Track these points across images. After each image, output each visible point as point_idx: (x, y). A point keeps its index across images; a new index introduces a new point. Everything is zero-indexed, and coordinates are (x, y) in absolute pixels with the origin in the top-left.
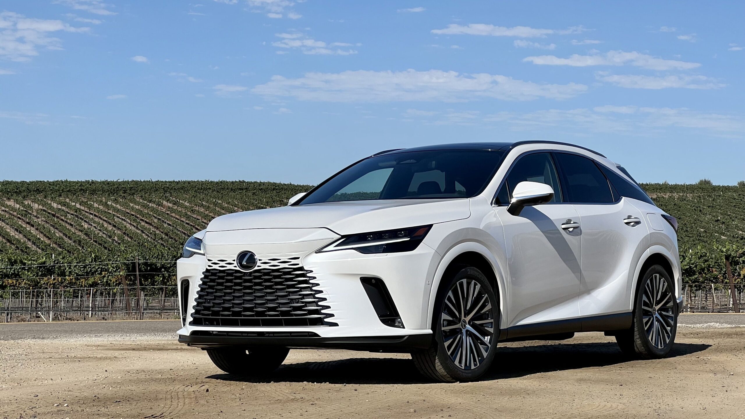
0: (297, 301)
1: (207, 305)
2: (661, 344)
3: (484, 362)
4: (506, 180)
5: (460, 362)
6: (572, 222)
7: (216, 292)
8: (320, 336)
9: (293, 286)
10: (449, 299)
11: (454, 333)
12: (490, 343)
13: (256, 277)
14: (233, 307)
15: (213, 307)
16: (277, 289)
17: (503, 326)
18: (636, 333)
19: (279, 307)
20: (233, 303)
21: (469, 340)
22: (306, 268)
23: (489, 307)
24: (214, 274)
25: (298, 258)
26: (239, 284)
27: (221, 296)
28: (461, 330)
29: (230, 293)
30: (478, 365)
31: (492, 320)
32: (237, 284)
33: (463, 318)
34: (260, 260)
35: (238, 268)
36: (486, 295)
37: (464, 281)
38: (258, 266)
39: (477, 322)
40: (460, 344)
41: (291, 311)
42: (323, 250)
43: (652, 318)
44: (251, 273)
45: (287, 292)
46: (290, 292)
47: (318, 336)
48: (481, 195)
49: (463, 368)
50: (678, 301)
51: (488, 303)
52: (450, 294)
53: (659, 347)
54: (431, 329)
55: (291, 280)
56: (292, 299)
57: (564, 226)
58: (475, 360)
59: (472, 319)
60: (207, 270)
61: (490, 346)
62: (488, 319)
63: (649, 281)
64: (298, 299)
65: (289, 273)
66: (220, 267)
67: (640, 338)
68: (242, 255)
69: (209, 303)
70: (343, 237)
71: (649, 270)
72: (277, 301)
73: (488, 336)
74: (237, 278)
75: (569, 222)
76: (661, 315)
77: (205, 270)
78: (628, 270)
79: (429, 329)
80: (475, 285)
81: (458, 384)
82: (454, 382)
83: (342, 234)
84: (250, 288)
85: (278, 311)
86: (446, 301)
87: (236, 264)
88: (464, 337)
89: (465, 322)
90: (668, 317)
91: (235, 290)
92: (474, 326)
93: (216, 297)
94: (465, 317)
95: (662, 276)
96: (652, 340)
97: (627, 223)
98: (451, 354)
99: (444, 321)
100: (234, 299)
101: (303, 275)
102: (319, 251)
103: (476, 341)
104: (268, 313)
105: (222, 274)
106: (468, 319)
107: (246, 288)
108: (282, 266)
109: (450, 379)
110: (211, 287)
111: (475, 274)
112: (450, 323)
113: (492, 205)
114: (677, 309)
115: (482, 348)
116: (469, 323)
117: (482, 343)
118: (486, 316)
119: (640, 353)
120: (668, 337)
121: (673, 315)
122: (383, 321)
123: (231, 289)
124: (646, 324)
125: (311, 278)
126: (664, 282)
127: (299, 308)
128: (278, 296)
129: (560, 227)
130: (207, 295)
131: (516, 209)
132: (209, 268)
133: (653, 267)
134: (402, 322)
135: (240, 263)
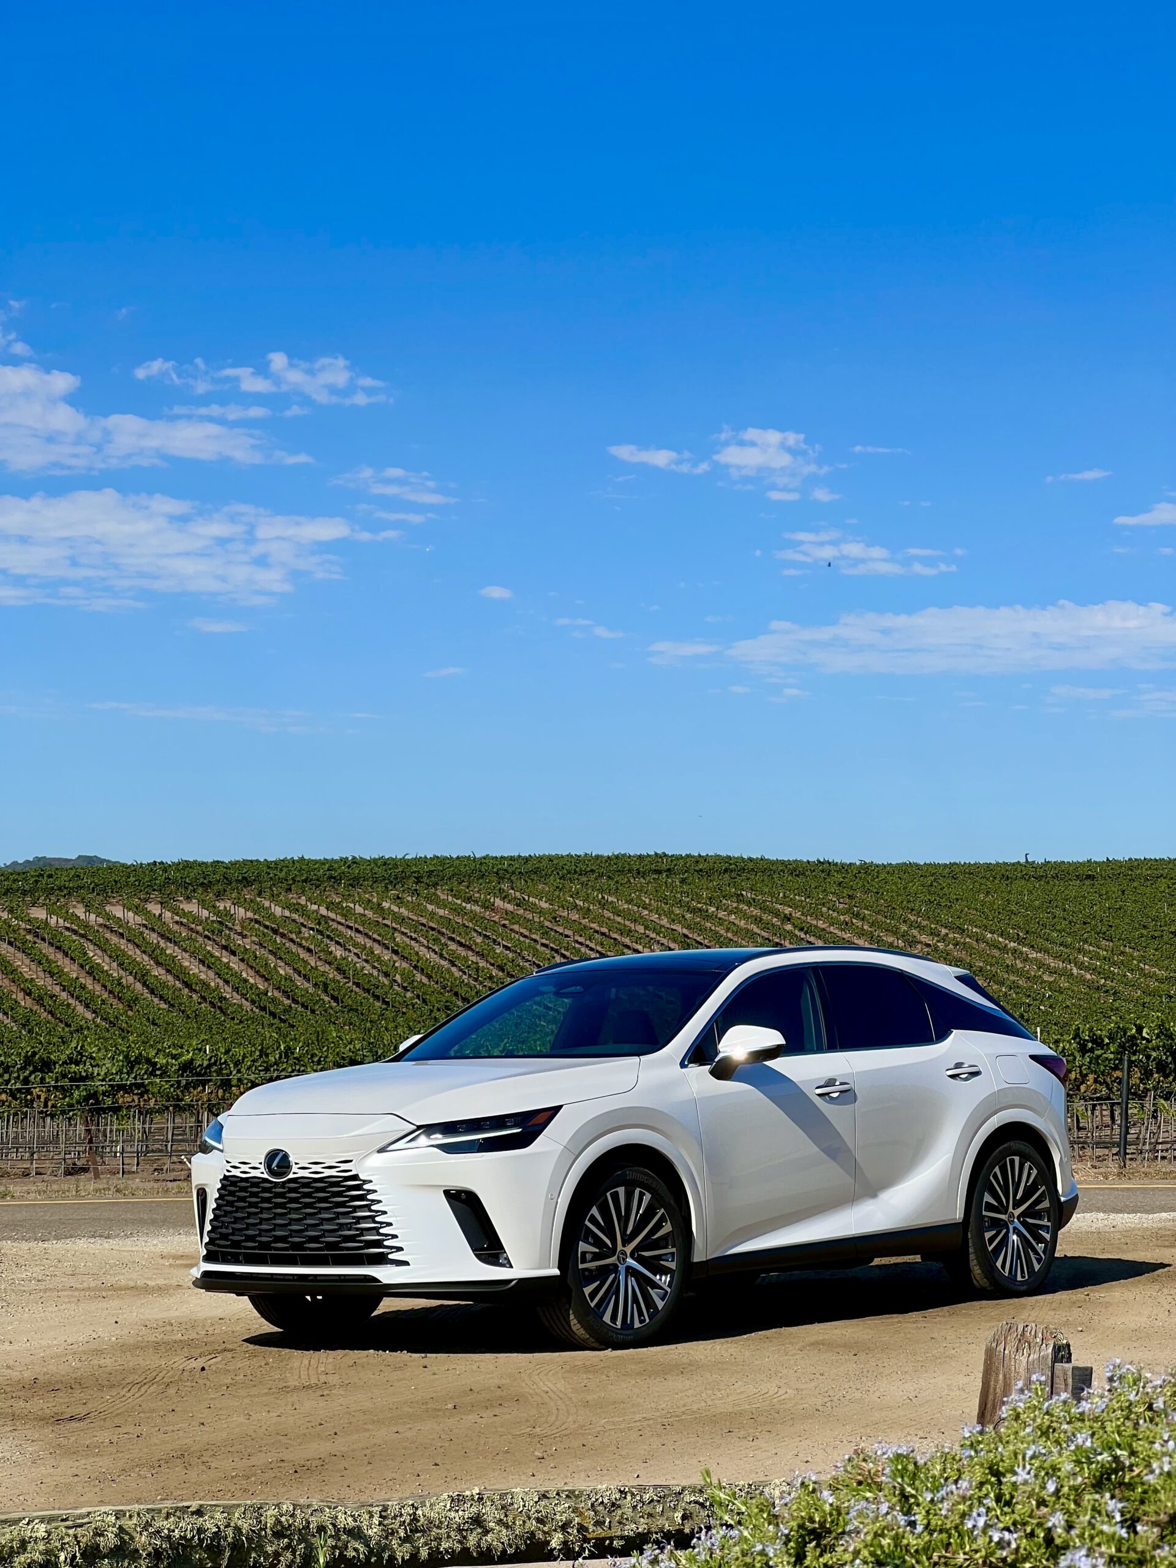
0: (349, 1227)
1: (224, 1231)
2: (1022, 1272)
3: (659, 1316)
4: (716, 1021)
5: (614, 1317)
6: (837, 1083)
7: (236, 1212)
8: (380, 1282)
9: (342, 1205)
10: (593, 1220)
11: (603, 1272)
12: (670, 1286)
13: (291, 1190)
14: (260, 1235)
15: (233, 1234)
16: (321, 1208)
17: (698, 1257)
18: (972, 1257)
19: (323, 1236)
20: (259, 1230)
21: (632, 1281)
22: (362, 1177)
23: (667, 1228)
24: (233, 1184)
25: (351, 1161)
26: (268, 1200)
27: (243, 1218)
28: (616, 1266)
29: (256, 1214)
30: (648, 1321)
31: (674, 1250)
32: (264, 1200)
33: (620, 1247)
34: (296, 1164)
35: (266, 1176)
36: (662, 1210)
37: (621, 1190)
38: (294, 1173)
39: (646, 1254)
40: (614, 1290)
41: (340, 1242)
42: (391, 1148)
43: (1005, 1231)
44: (284, 1183)
45: (335, 1213)
46: (339, 1214)
47: (378, 1281)
48: (664, 1049)
49: (619, 1327)
50: (1063, 1199)
51: (666, 1222)
52: (594, 1211)
53: (1019, 1278)
54: (559, 1268)
55: (340, 1194)
56: (341, 1225)
57: (819, 1091)
58: (641, 1314)
59: (637, 1250)
60: (226, 1178)
61: (669, 1290)
62: (666, 1247)
63: (997, 1170)
64: (351, 1223)
65: (337, 1184)
66: (242, 1172)
67: (979, 1264)
68: (272, 1155)
69: (227, 1228)
70: (419, 1127)
71: (997, 1151)
72: (321, 1227)
73: (666, 1275)
74: (265, 1190)
75: (830, 1082)
76: (1025, 1224)
77: (222, 1177)
78: (951, 1154)
79: (553, 1268)
80: (641, 1195)
81: (609, 1352)
82: (604, 1350)
83: (418, 1124)
84: (282, 1206)
85: (322, 1243)
86: (587, 1223)
87: (262, 1169)
88: (622, 1278)
89: (624, 1253)
90: (1041, 1227)
91: (262, 1209)
92: (640, 1260)
93: (237, 1220)
94: (624, 1246)
95: (1024, 1158)
96: (1003, 1266)
97: (952, 1076)
98: (595, 1306)
99: (584, 1253)
100: (260, 1223)
101: (358, 1188)
102: (382, 1150)
103: (645, 1283)
104: (307, 1245)
105: (244, 1184)
106: (629, 1249)
107: (277, 1206)
108: (328, 1173)
109: (595, 1345)
110: (230, 1204)
111: (643, 1178)
112: (596, 1257)
113: (683, 1065)
114: (1062, 1212)
115: (653, 1293)
116: (632, 1256)
117: (655, 1286)
118: (662, 1243)
119: (983, 1289)
120: (1039, 1261)
121: (1049, 1224)
122: (478, 1257)
123: (257, 1207)
124: (991, 1240)
125: (370, 1192)
126: (1030, 1168)
127: (352, 1239)
128: (323, 1219)
129: (813, 1093)
130: (224, 1216)
131: (724, 1071)
132: (228, 1174)
133: (1005, 1145)
134: (507, 1259)
135: (269, 1166)
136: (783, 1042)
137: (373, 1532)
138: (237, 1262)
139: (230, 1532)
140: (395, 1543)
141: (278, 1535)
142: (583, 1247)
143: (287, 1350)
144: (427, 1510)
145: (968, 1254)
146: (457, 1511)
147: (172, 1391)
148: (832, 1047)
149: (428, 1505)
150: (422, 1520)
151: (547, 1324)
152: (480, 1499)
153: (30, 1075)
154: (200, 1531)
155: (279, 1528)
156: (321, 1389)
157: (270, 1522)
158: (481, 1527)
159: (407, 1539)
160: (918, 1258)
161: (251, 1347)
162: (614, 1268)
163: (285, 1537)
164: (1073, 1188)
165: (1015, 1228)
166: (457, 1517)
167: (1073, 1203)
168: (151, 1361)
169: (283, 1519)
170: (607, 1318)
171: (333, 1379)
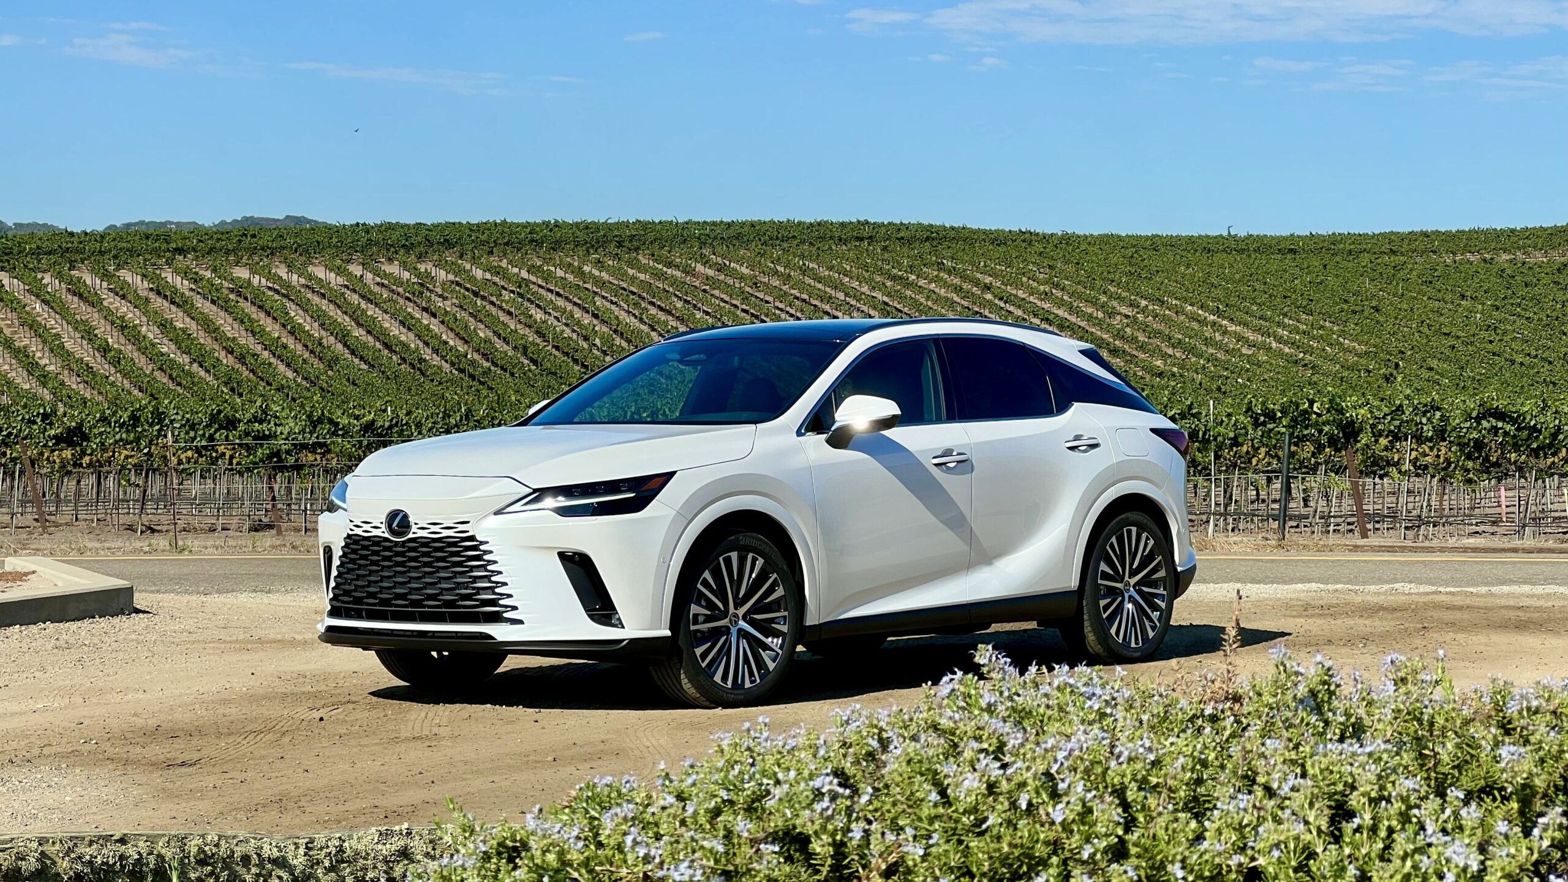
0: (465, 586)
1: (347, 587)
2: (1137, 639)
3: (770, 677)
4: (834, 391)
5: (725, 677)
6: (955, 453)
7: (359, 569)
8: (494, 638)
9: (459, 564)
10: (705, 583)
11: (716, 633)
12: (781, 648)
13: (411, 549)
14: (380, 592)
15: (355, 590)
16: (439, 568)
17: (811, 620)
18: (1086, 624)
19: (441, 594)
20: (380, 587)
21: (744, 643)
22: (478, 538)
23: (780, 592)
24: (356, 542)
25: (468, 522)
26: (388, 558)
27: (365, 576)
28: (728, 629)
29: (377, 571)
30: (758, 681)
31: (786, 613)
32: (385, 559)
33: (732, 610)
34: (416, 524)
35: (386, 535)
36: (775, 575)
37: (734, 555)
38: (414, 533)
39: (758, 617)
40: (725, 651)
41: (457, 600)
42: (508, 510)
43: (1120, 599)
44: (404, 542)
45: (452, 572)
46: (456, 573)
47: (492, 638)
48: (781, 418)
49: (730, 686)
50: (1179, 569)
51: (779, 586)
52: (707, 575)
53: (1133, 645)
54: (670, 629)
55: (457, 554)
56: (459, 583)
57: (936, 461)
58: (751, 674)
59: (748, 612)
60: (349, 536)
61: (780, 652)
62: (779, 611)
63: (1114, 540)
64: (467, 583)
65: (455, 544)
66: (364, 531)
67: (1093, 630)
68: (393, 515)
69: (350, 584)
70: (535, 491)
71: (1114, 521)
72: (439, 586)
73: (777, 637)
74: (386, 549)
75: (948, 453)
76: (1140, 593)
77: (346, 535)
78: (1068, 525)
79: (664, 629)
80: (754, 560)
81: (719, 711)
82: (714, 708)
83: (535, 487)
84: (402, 564)
85: (439, 600)
86: (699, 586)
87: (384, 529)
88: (734, 640)
89: (736, 616)
90: (1156, 595)
91: (383, 567)
92: (752, 623)
93: (358, 577)
94: (736, 608)
95: (1141, 528)
96: (1118, 633)
97: (1071, 448)
98: (707, 666)
99: (696, 616)
100: (381, 581)
101: (475, 548)
102: (498, 513)
103: (756, 645)
104: (426, 603)
105: (366, 543)
106: (741, 611)
107: (397, 564)
108: (446, 533)
109: (707, 703)
110: (353, 561)
111: (755, 543)
112: (708, 619)
113: (799, 433)
114: (1179, 582)
115: (765, 655)
116: (744, 618)
117: (766, 647)
118: (775, 607)
119: (1097, 655)
120: (1153, 628)
121: (1165, 593)
122: (592, 617)
123: (378, 566)
124: (1106, 608)
125: (486, 552)
126: (1147, 539)
127: (468, 597)
128: (440, 578)
129: (930, 463)
130: (348, 573)
131: (840, 439)
132: (351, 533)
133: (1123, 516)
134: (619, 619)
135: (390, 526)
136: (899, 413)
137: (299, 861)
138: (359, 616)
139: (152, 859)
140: (320, 871)
141: (202, 863)
142: (694, 609)
143: (409, 703)
144: (354, 843)
145: (1082, 621)
146: (384, 844)
147: (286, 739)
148: (951, 418)
149: (355, 838)
150: (348, 851)
151: (659, 683)
152: (409, 834)
153: (215, 432)
154: (122, 857)
155: (202, 856)
156: (430, 740)
157: (194, 850)
158: (408, 859)
159: (332, 869)
160: (1032, 625)
161: (375, 699)
162: (727, 631)
163: (208, 864)
164: (1191, 557)
165: (1130, 597)
166: (386, 849)
167: (1191, 572)
168: (274, 711)
169: (207, 848)
170: (718, 678)
171: (442, 731)
